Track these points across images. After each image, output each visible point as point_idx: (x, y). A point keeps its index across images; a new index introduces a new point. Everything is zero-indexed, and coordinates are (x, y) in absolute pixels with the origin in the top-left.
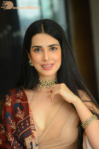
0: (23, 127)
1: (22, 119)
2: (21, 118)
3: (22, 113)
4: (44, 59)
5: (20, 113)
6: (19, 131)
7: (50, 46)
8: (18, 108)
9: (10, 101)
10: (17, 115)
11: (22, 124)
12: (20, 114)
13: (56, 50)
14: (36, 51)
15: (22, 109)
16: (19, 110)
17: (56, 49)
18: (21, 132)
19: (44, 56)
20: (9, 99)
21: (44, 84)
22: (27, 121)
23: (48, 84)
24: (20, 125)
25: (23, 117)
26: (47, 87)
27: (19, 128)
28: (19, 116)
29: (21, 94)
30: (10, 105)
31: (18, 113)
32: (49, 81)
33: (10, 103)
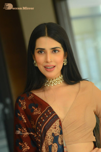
1: (40, 114)
2: (39, 113)
3: (38, 110)
4: (47, 60)
5: (36, 110)
6: (41, 125)
8: (33, 107)
9: (24, 104)
10: (35, 113)
11: (42, 118)
12: (36, 111)
15: (36, 107)
16: (34, 108)
18: (43, 126)
19: (46, 58)
20: (23, 103)
21: (52, 83)
22: (45, 114)
23: (55, 82)
24: (40, 120)
25: (40, 112)
26: (55, 85)
27: (39, 123)
28: (36, 113)
29: (32, 95)
30: (25, 108)
31: (35, 111)
32: (55, 79)
33: (25, 106)
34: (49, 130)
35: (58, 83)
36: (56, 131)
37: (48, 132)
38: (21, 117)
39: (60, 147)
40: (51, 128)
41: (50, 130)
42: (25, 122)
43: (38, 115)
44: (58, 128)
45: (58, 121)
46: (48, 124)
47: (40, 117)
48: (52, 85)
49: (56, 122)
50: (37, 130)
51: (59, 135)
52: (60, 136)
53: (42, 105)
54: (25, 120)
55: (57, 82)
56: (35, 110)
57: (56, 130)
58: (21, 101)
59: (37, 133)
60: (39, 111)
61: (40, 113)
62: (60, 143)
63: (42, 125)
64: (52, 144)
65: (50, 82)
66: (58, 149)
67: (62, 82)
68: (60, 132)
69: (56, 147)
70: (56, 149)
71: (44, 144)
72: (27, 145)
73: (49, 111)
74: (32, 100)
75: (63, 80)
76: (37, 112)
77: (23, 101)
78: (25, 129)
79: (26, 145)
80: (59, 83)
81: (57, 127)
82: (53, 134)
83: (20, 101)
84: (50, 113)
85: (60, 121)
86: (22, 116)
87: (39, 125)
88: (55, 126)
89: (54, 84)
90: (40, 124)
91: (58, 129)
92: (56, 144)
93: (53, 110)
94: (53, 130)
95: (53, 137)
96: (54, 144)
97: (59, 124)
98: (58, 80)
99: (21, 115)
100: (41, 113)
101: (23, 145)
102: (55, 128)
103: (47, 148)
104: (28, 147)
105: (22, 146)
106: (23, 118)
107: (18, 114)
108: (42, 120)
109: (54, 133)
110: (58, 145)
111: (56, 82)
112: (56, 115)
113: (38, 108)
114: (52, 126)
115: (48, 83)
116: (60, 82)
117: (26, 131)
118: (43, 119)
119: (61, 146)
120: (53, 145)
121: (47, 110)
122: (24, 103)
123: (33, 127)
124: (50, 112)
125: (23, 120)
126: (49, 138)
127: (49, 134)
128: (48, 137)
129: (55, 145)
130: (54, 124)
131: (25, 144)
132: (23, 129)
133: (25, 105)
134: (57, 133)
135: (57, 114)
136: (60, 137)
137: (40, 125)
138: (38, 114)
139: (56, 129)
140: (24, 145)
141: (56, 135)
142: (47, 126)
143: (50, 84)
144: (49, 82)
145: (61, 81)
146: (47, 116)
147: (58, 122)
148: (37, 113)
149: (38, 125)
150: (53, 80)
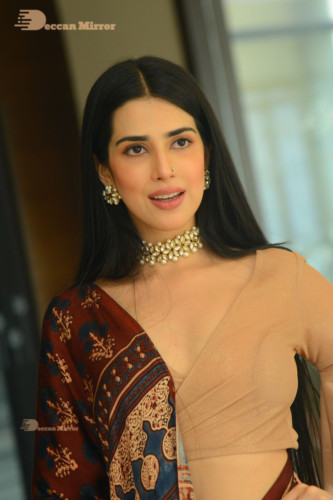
0: (118, 379)
1: (109, 359)
2: (107, 356)
3: (105, 344)
4: (158, 173)
5: (100, 344)
6: (109, 394)
7: (173, 134)
8: (92, 335)
9: (67, 324)
10: (95, 355)
11: (114, 372)
12: (100, 348)
13: (189, 146)
14: (132, 152)
15: (102, 334)
16: (95, 338)
17: (190, 142)
18: (115, 396)
19: (156, 167)
20: (63, 320)
21: (161, 253)
22: (126, 359)
23: (172, 250)
24: (108, 377)
25: (111, 352)
26: (172, 260)
27: (105, 387)
28: (99, 354)
29: (95, 295)
30: (69, 337)
31: (95, 348)
32: (174, 239)
33: (69, 331)
34: (133, 413)
35: (182, 253)
36: (156, 416)
37: (129, 417)
38: (58, 365)
39: (167, 468)
40: (139, 405)
41: (137, 412)
42: (69, 380)
43: (105, 360)
44: (163, 405)
45: (166, 382)
46: (131, 393)
47: (110, 368)
48: (164, 262)
49: (157, 386)
50: (99, 410)
51: (166, 428)
52: (168, 431)
53: (122, 327)
54: (67, 374)
55: (178, 251)
56: (95, 345)
57: (155, 412)
58: (59, 313)
59: (100, 419)
60: (109, 347)
61: (111, 356)
62: (168, 456)
63: (112, 394)
64: (142, 456)
65: (155, 251)
66: (159, 474)
67: (195, 250)
68: (169, 418)
69: (155, 466)
70: (154, 473)
71: (116, 455)
72: (71, 457)
73: (139, 349)
74: (91, 309)
75: (201, 245)
76: (103, 350)
77: (65, 314)
78: (66, 406)
79: (68, 456)
80: (187, 254)
81: (159, 401)
82: (146, 426)
83: (56, 313)
84: (143, 356)
85: (171, 384)
86: (61, 362)
87: (105, 393)
88: (154, 398)
89: (170, 257)
90: (108, 390)
91: (162, 410)
92: (153, 457)
93: (152, 344)
94: (148, 411)
95: (145, 436)
96: (149, 456)
97: (167, 393)
98: (183, 245)
99: (56, 358)
100: (114, 354)
101: (59, 457)
102: (154, 406)
103: (128, 470)
104: (73, 461)
105: (56, 460)
106: (63, 368)
107: (49, 355)
108: (113, 377)
109: (149, 422)
110: (162, 460)
111: (177, 249)
112: (161, 363)
113: (106, 338)
114: (145, 400)
115: (151, 254)
116: (191, 251)
117: (70, 410)
118: (117, 374)
119: (171, 463)
120: (145, 459)
121: (134, 346)
122: (68, 319)
123: (89, 399)
124: (142, 351)
125: (63, 377)
126: (133, 437)
127: (134, 423)
128: (131, 434)
129: (151, 461)
130: (150, 393)
131: (64, 452)
132: (60, 403)
133: (70, 326)
134: (159, 422)
135: (165, 359)
136: (169, 435)
137: (106, 395)
138: (103, 357)
139: (157, 408)
140: (62, 455)
141: (154, 429)
142: (127, 399)
143: (157, 257)
144: (152, 250)
145: (192, 246)
146: (130, 366)
147: (165, 387)
148: (103, 354)
149: (101, 394)
150: (164, 243)
